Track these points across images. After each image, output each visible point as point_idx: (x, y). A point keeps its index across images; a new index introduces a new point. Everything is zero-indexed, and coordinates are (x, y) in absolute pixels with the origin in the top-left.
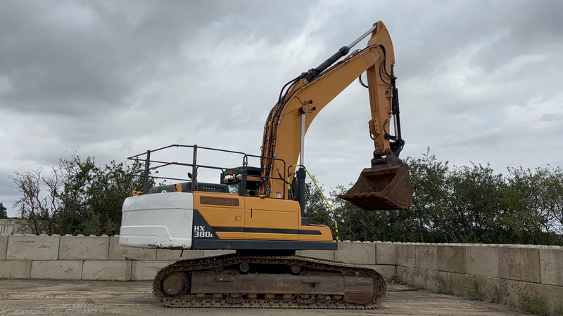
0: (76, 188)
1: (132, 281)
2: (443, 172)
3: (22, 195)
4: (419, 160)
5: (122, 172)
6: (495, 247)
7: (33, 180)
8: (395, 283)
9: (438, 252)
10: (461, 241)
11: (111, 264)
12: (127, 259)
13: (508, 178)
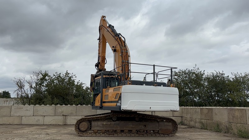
0: (40, 84)
1: (65, 125)
2: (202, 75)
3: (17, 88)
4: (192, 70)
5: (60, 77)
6: (226, 108)
7: (22, 81)
8: (182, 125)
9: (200, 110)
10: (211, 106)
11: (56, 117)
12: (63, 115)
13: (231, 77)
